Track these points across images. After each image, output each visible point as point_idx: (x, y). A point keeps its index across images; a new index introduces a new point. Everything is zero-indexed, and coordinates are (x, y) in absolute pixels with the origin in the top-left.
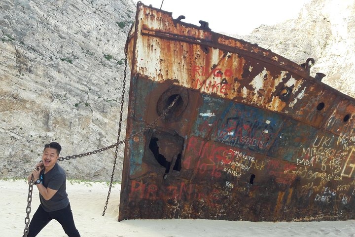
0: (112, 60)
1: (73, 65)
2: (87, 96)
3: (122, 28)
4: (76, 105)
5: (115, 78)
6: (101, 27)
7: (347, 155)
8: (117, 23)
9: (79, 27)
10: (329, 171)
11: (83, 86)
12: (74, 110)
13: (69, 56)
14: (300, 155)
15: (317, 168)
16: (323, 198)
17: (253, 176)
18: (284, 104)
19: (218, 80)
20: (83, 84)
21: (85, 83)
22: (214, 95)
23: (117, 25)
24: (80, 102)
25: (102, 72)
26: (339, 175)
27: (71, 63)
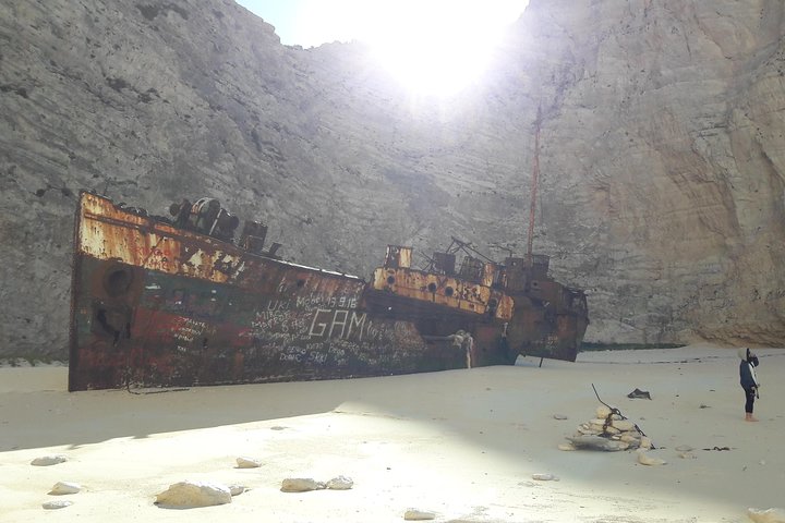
0: (125, 90)
1: (29, 102)
2: (66, 172)
3: (151, 19)
4: (40, 193)
5: (133, 133)
6: (97, 15)
7: (313, 316)
8: (139, 6)
9: (42, 12)
10: (292, 331)
11: (56, 150)
12: (36, 205)
13: (19, 79)
14: (254, 318)
15: (276, 328)
16: (291, 358)
17: (206, 340)
18: (226, 277)
19: (159, 258)
20: (56, 146)
21: (61, 144)
22: (157, 271)
23: (138, 10)
24: (49, 187)
25: (100, 118)
26: (306, 334)
27: (26, 97)
